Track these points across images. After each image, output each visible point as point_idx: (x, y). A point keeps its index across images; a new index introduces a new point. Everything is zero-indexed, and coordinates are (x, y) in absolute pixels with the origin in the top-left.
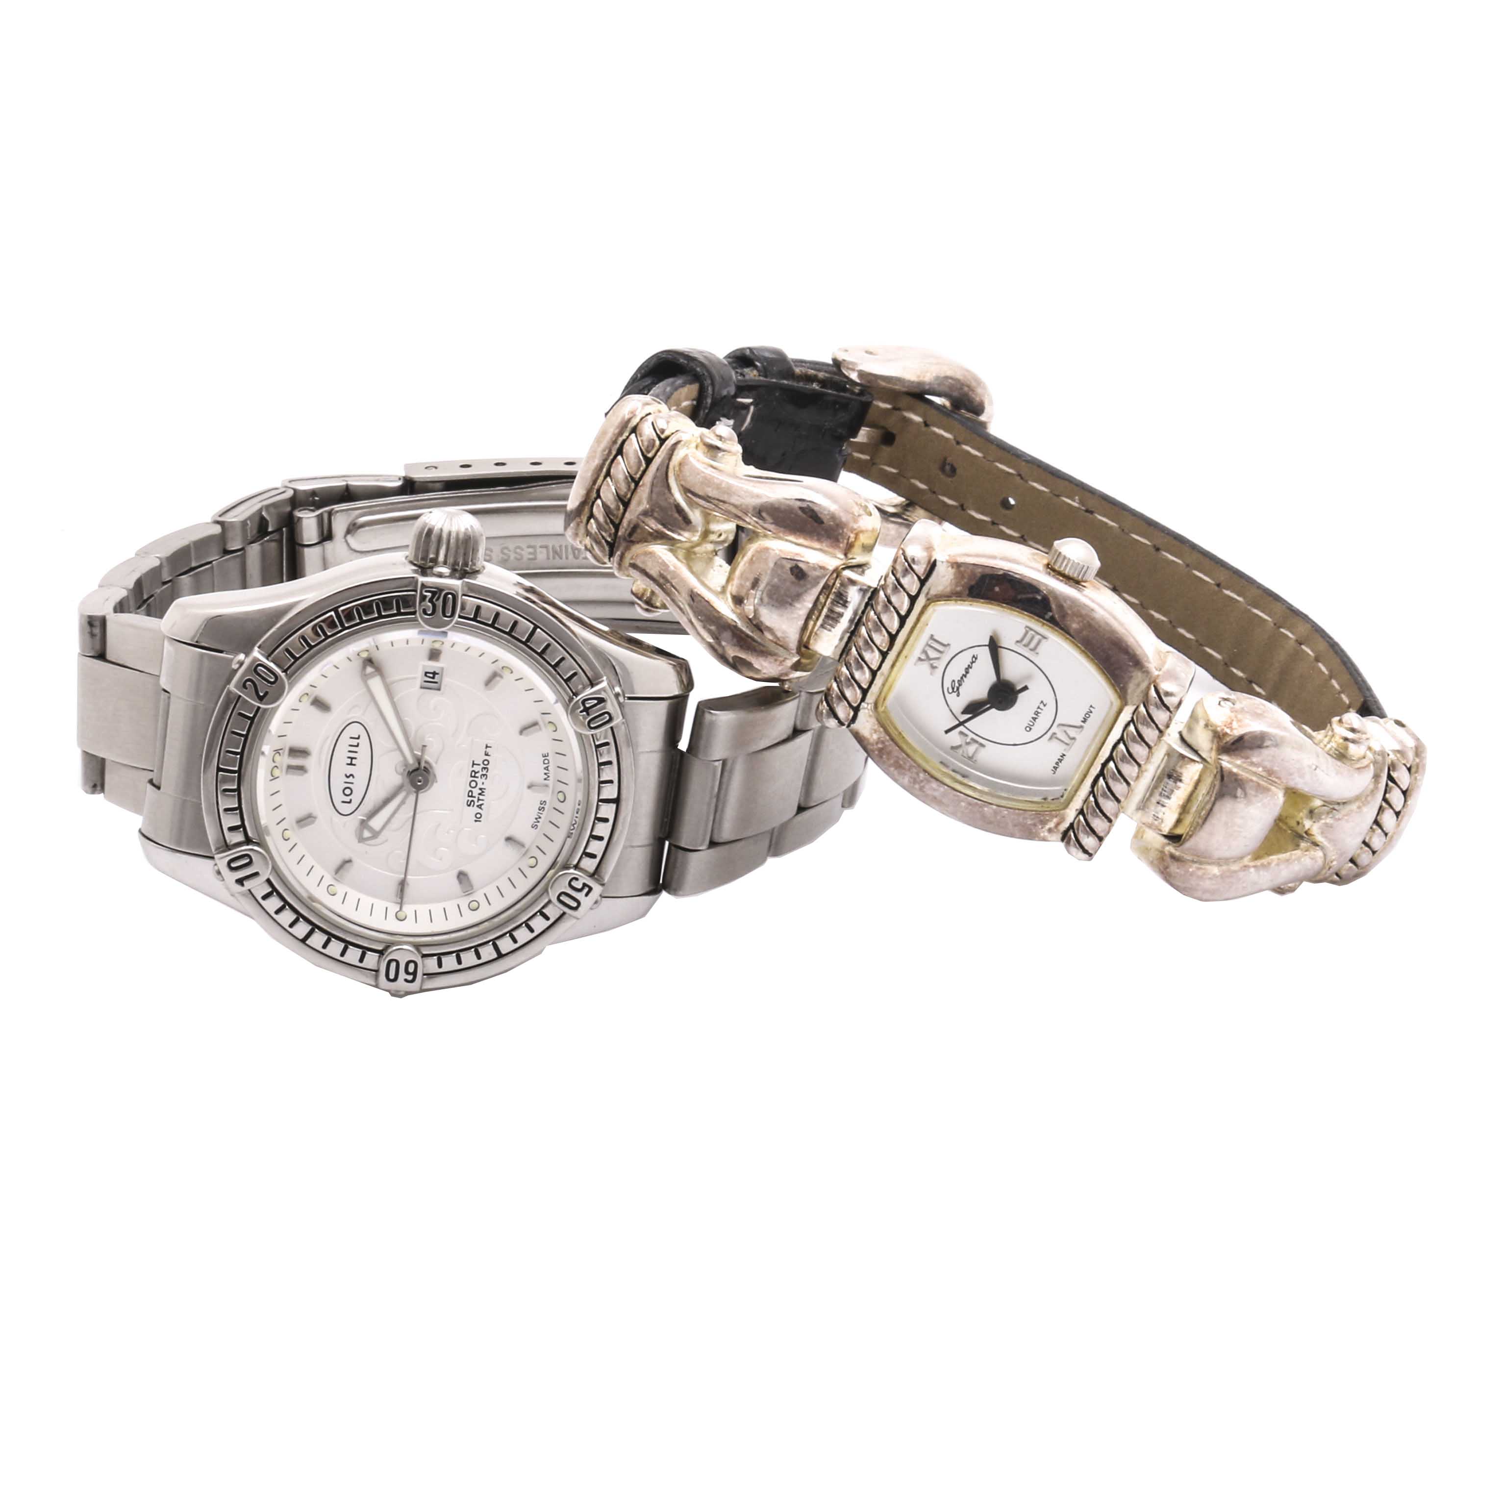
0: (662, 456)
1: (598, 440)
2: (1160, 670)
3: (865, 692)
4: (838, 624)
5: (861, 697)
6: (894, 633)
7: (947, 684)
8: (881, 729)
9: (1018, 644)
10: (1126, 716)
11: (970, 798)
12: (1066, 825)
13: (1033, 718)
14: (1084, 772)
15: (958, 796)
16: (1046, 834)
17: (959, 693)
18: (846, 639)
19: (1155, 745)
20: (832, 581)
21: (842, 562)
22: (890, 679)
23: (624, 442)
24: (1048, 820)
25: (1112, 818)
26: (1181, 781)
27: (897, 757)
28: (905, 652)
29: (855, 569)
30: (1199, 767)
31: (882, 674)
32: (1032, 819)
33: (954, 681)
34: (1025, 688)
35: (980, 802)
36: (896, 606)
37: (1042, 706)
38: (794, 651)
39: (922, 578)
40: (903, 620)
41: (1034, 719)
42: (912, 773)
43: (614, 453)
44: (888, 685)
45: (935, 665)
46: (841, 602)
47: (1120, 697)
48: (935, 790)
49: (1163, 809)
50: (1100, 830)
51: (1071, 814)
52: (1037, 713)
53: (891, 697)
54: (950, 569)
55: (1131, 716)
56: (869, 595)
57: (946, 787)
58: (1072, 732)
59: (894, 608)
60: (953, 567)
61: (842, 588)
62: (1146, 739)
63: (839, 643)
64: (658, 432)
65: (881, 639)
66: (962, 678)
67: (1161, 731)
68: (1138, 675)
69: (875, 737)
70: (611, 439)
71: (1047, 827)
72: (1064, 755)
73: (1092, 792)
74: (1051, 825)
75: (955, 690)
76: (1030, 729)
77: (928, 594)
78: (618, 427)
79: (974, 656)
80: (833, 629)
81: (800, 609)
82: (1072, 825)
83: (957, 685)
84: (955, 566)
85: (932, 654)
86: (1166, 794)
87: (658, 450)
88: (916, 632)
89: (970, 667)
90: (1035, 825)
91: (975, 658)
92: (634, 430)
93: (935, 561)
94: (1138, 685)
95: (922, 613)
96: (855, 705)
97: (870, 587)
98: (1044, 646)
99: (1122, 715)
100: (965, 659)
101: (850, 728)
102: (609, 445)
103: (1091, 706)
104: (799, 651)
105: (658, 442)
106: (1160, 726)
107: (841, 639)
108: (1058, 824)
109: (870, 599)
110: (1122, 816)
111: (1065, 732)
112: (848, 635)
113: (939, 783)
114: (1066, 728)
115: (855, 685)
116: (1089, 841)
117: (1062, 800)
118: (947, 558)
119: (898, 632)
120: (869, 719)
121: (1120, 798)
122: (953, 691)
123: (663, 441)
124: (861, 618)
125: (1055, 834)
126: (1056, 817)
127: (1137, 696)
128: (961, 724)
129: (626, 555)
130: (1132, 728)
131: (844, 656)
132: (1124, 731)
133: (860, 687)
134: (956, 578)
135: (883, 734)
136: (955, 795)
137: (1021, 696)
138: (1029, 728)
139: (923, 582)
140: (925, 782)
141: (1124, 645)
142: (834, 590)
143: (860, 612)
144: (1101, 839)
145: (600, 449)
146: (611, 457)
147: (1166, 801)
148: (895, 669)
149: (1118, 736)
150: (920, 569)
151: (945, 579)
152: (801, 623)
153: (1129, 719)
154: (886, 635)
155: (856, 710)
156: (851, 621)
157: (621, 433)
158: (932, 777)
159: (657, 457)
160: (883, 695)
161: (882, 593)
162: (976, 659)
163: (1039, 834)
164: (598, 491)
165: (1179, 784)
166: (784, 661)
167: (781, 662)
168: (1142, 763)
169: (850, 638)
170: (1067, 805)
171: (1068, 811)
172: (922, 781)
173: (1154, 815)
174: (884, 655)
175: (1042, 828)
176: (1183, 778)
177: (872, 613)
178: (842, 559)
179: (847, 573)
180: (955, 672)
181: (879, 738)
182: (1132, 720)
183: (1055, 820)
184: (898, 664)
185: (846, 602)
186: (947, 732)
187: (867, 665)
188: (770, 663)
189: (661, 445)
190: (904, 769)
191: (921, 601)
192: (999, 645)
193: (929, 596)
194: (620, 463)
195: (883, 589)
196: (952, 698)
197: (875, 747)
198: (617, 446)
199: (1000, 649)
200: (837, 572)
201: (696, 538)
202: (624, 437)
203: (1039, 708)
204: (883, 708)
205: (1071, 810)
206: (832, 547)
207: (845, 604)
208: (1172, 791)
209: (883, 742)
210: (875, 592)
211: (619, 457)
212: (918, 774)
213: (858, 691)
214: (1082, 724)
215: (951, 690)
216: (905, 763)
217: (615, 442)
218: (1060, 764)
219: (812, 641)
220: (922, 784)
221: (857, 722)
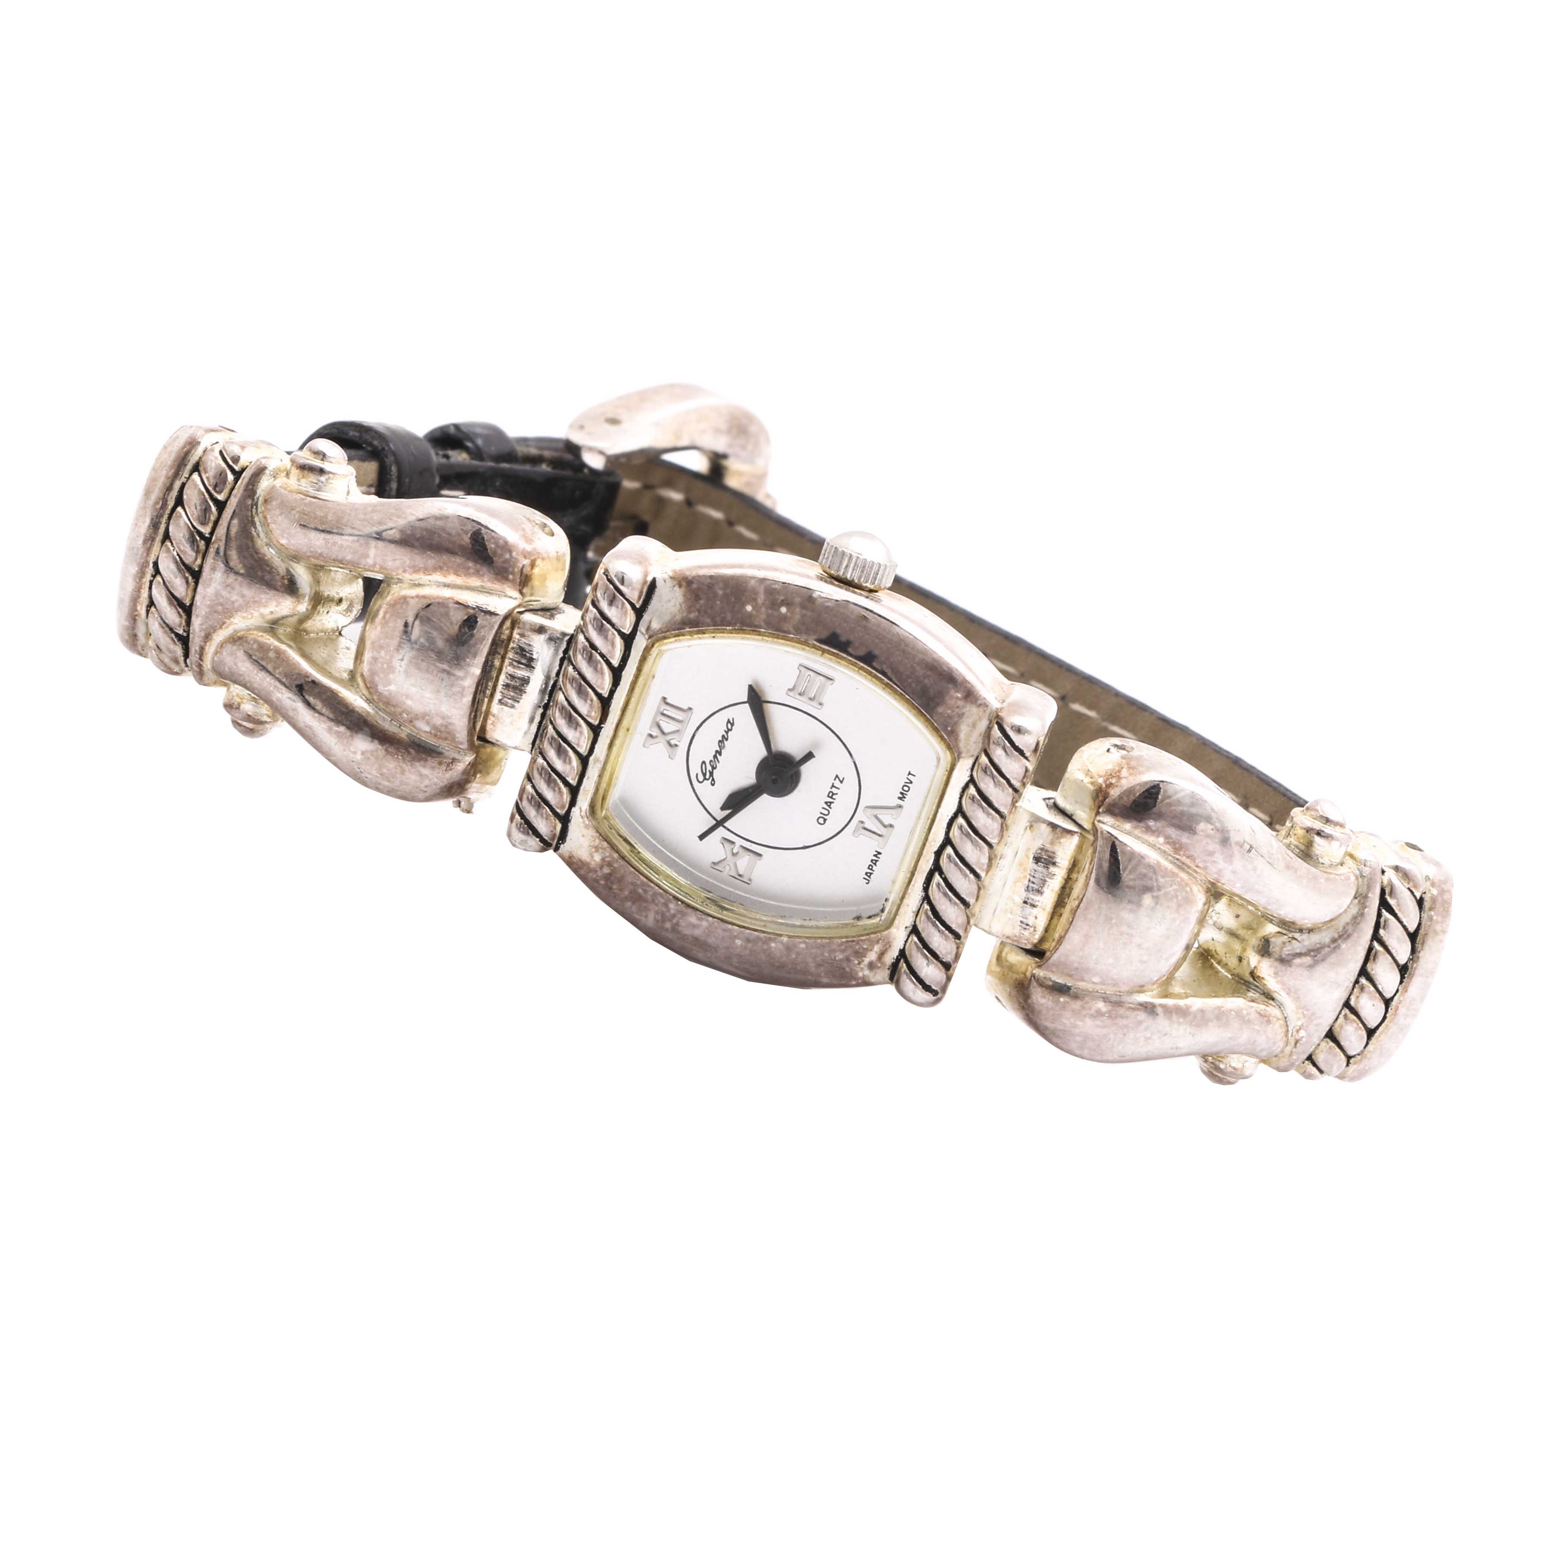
0: (239, 495)
1: (147, 493)
2: (1004, 701)
3: (574, 791)
4: (524, 696)
5: (569, 799)
6: (606, 695)
7: (695, 769)
8: (605, 844)
9: (791, 694)
10: (961, 776)
11: (748, 931)
12: (893, 953)
13: (826, 803)
14: (911, 869)
15: (730, 930)
16: (867, 972)
17: (713, 780)
18: (538, 719)
19: (1010, 813)
20: (507, 632)
21: (514, 603)
22: (609, 768)
23: (183, 485)
24: (866, 950)
25: (961, 932)
26: (1054, 864)
27: (633, 884)
28: (625, 723)
29: (539, 613)
30: (1076, 839)
31: (597, 760)
32: (843, 951)
33: (704, 762)
34: (809, 756)
35: (762, 935)
36: (604, 651)
37: (837, 783)
38: (465, 746)
39: (638, 606)
40: (617, 674)
41: (829, 804)
42: (657, 905)
43: (171, 504)
44: (606, 778)
45: (673, 742)
46: (524, 661)
47: (949, 747)
48: (694, 926)
49: (1034, 911)
50: (944, 952)
51: (898, 936)
52: (831, 795)
53: (614, 796)
54: (677, 588)
55: (969, 773)
56: (564, 646)
57: (710, 919)
58: (887, 818)
59: (602, 656)
60: (680, 586)
61: (523, 640)
62: (996, 805)
63: (529, 728)
64: (231, 463)
65: (588, 708)
66: (715, 757)
67: (1016, 790)
68: (971, 712)
69: (597, 858)
70: (164, 484)
71: (867, 960)
72: (879, 853)
73: (927, 898)
74: (872, 956)
75: (707, 776)
76: (825, 820)
77: (648, 629)
78: (171, 467)
79: (729, 721)
80: (516, 704)
81: (462, 679)
82: (902, 953)
83: (709, 768)
84: (684, 583)
85: (668, 726)
86: (1035, 887)
87: (232, 489)
88: (637, 690)
89: (725, 738)
90: (848, 959)
91: (730, 723)
92: (196, 468)
93: (654, 580)
94: (974, 725)
95: (643, 659)
96: (562, 812)
97: (564, 634)
98: (830, 694)
99: (955, 773)
100: (717, 726)
101: (560, 851)
102: (161, 495)
103: (909, 774)
104: (472, 747)
105: (230, 477)
106: (1013, 782)
107: (532, 720)
108: (881, 955)
109: (566, 652)
110: (973, 931)
111: (876, 817)
112: (541, 711)
113: (699, 915)
114: (876, 812)
115: (559, 781)
116: (930, 971)
117: (884, 916)
118: (671, 574)
119: (612, 692)
120: (585, 832)
121: (967, 899)
122: (705, 779)
123: (238, 475)
124: (556, 682)
125: (878, 971)
126: (878, 942)
127: (975, 743)
128: (720, 823)
129: (207, 648)
130: (972, 790)
131: (537, 742)
132: (961, 798)
133: (566, 783)
134: (686, 599)
135: (608, 852)
136: (724, 930)
137: (806, 769)
138: (823, 819)
139: (639, 613)
140: (679, 916)
141: (946, 668)
142: (512, 645)
143: (553, 674)
144: (947, 966)
145: (151, 502)
146: (168, 512)
147: (1037, 898)
148: (615, 749)
149: (954, 808)
150: (634, 594)
151: (672, 603)
152: (468, 699)
153: (967, 779)
154: (595, 698)
155: (565, 820)
156: (543, 692)
157: (176, 475)
158: (688, 906)
159: (232, 497)
160: (601, 792)
161: (581, 638)
162: (732, 725)
163: (857, 974)
164: (156, 564)
165: (1052, 869)
166: (452, 763)
167: (448, 766)
168: (994, 841)
169: (543, 716)
170: (890, 923)
171: (893, 930)
172: (674, 916)
173: (1022, 922)
174: (596, 730)
175: (859, 963)
176: (1058, 860)
177: (570, 669)
178: (516, 598)
179: (528, 617)
180: (703, 750)
181: (603, 859)
182: (972, 780)
183: (877, 948)
184: (618, 742)
185: (531, 660)
186: (702, 837)
187: (573, 748)
188: (433, 768)
189: (236, 480)
190: (646, 901)
191: (640, 642)
192: (763, 699)
193: (651, 633)
194: (181, 517)
195: (582, 632)
196: (704, 789)
197: (599, 874)
198: (174, 493)
199: (766, 706)
200: (512, 619)
201: (303, 607)
202: (183, 480)
203: (833, 786)
204: (604, 812)
205: (898, 928)
206: (499, 581)
207: (529, 663)
208: (1044, 882)
209: (610, 864)
210: (572, 639)
211: (179, 509)
212: (666, 905)
213: (565, 790)
214: (900, 802)
215: (701, 778)
216: (645, 891)
217: (169, 489)
218: (874, 867)
219: (489, 727)
220: (674, 921)
221: (568, 839)
